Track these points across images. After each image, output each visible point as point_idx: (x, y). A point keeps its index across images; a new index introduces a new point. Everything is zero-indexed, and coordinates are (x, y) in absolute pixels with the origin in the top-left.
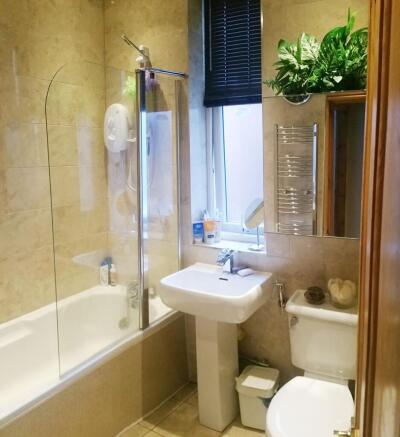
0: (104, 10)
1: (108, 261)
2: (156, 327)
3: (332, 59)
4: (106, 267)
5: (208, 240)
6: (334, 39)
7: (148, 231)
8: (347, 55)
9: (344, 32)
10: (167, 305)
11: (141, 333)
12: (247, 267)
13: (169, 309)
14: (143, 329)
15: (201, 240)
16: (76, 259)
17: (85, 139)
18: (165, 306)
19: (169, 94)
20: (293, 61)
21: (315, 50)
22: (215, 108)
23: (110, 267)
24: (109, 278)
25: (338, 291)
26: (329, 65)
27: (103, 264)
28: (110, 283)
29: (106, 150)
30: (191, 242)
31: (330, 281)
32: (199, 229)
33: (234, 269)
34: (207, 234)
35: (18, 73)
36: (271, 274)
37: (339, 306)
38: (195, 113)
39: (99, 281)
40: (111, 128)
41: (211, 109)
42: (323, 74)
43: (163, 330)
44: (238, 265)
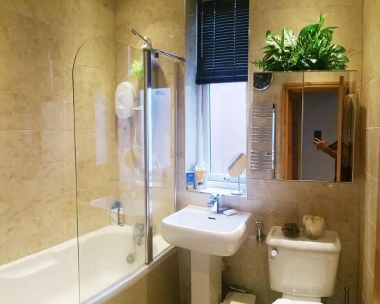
0: (115, 14)
1: (117, 205)
2: (158, 260)
3: (307, 47)
4: (116, 210)
5: (198, 187)
6: (310, 32)
7: (153, 181)
8: (319, 44)
9: (317, 27)
10: (167, 242)
11: (147, 267)
12: (231, 208)
13: (169, 245)
14: (148, 264)
15: (192, 186)
16: (93, 203)
17: (100, 109)
18: (166, 243)
19: (169, 74)
20: (277, 47)
21: (293, 40)
22: (204, 85)
23: (119, 210)
24: (119, 220)
25: (311, 225)
26: (305, 51)
27: (113, 208)
28: (119, 223)
29: (116, 117)
30: (185, 188)
31: (304, 218)
32: (191, 178)
33: (220, 209)
34: (197, 181)
35: (52, 58)
36: (250, 214)
37: (312, 238)
38: (189, 88)
39: (110, 222)
40: (120, 100)
41: (201, 86)
42: (301, 57)
43: (163, 263)
44: (224, 207)
